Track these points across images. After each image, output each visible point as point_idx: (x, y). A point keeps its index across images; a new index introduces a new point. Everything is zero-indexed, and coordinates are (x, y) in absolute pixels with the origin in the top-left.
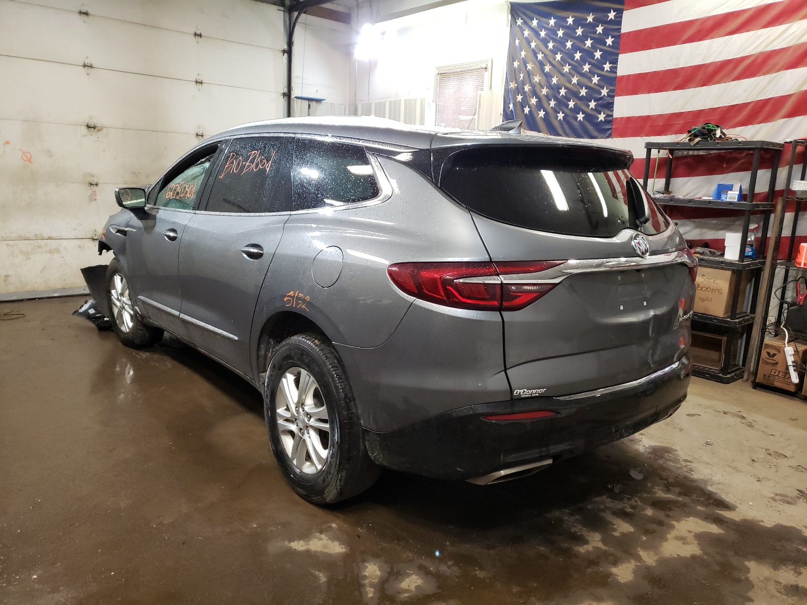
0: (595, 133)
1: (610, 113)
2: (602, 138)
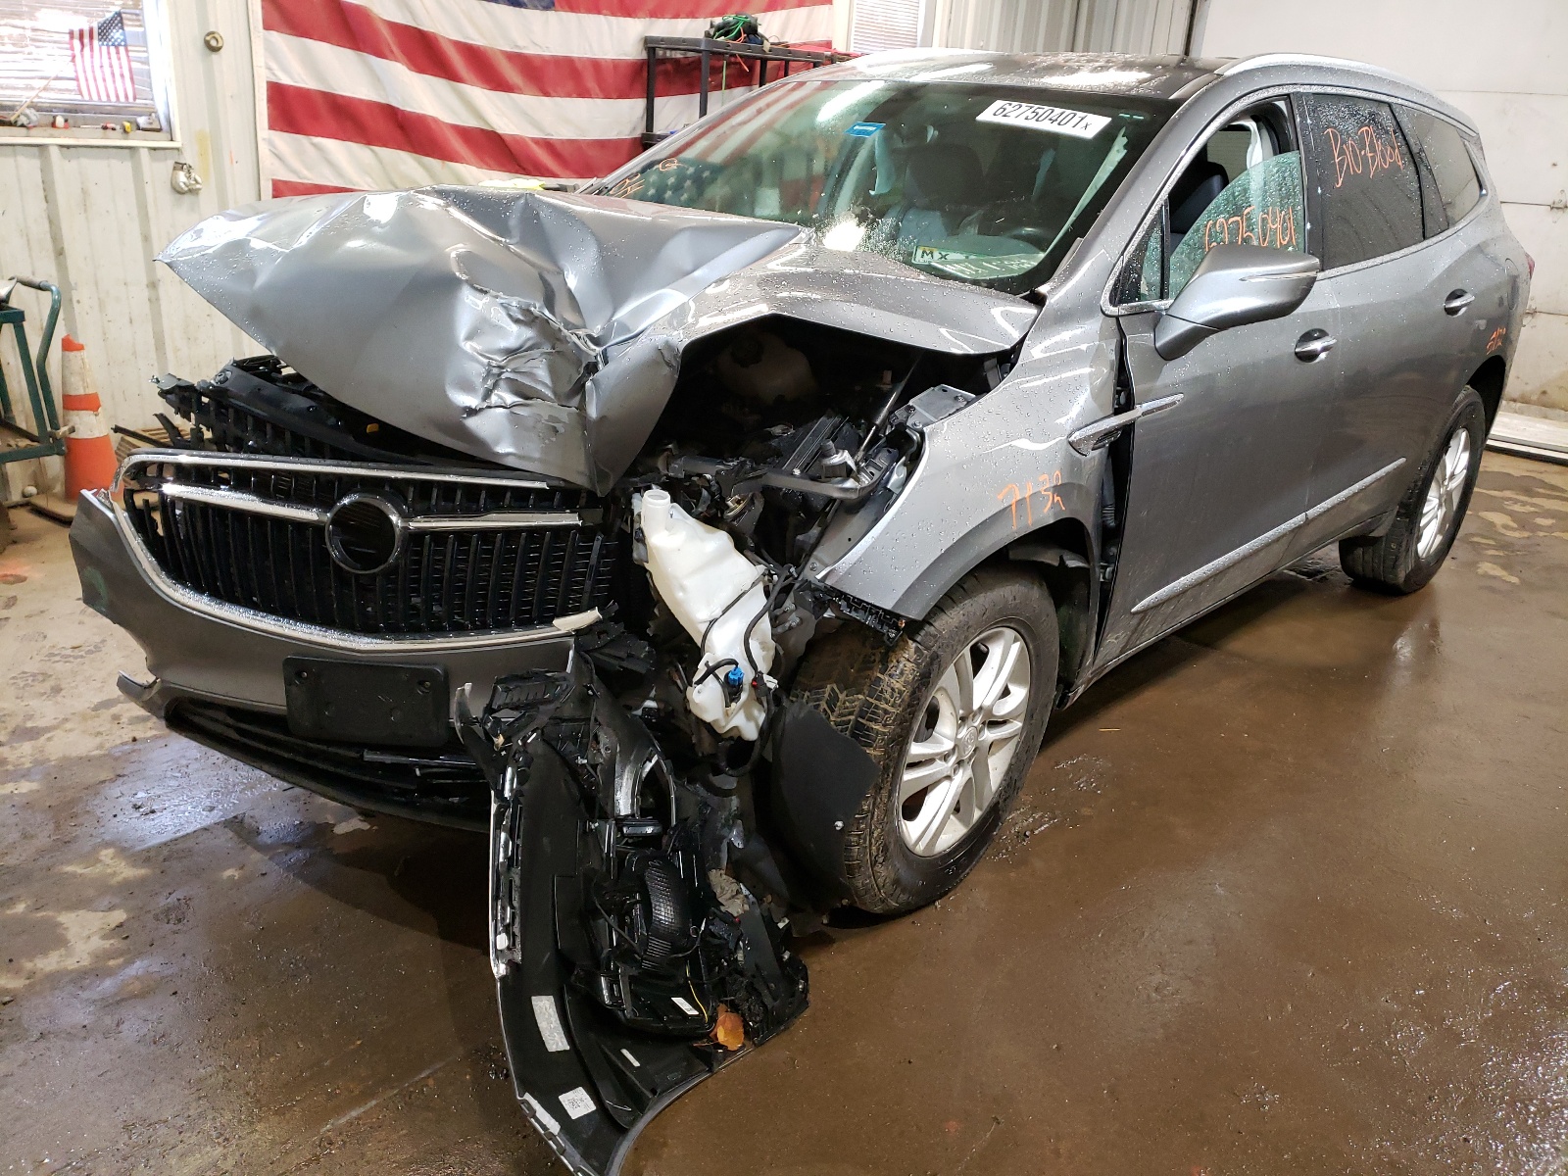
2: (536, 7)
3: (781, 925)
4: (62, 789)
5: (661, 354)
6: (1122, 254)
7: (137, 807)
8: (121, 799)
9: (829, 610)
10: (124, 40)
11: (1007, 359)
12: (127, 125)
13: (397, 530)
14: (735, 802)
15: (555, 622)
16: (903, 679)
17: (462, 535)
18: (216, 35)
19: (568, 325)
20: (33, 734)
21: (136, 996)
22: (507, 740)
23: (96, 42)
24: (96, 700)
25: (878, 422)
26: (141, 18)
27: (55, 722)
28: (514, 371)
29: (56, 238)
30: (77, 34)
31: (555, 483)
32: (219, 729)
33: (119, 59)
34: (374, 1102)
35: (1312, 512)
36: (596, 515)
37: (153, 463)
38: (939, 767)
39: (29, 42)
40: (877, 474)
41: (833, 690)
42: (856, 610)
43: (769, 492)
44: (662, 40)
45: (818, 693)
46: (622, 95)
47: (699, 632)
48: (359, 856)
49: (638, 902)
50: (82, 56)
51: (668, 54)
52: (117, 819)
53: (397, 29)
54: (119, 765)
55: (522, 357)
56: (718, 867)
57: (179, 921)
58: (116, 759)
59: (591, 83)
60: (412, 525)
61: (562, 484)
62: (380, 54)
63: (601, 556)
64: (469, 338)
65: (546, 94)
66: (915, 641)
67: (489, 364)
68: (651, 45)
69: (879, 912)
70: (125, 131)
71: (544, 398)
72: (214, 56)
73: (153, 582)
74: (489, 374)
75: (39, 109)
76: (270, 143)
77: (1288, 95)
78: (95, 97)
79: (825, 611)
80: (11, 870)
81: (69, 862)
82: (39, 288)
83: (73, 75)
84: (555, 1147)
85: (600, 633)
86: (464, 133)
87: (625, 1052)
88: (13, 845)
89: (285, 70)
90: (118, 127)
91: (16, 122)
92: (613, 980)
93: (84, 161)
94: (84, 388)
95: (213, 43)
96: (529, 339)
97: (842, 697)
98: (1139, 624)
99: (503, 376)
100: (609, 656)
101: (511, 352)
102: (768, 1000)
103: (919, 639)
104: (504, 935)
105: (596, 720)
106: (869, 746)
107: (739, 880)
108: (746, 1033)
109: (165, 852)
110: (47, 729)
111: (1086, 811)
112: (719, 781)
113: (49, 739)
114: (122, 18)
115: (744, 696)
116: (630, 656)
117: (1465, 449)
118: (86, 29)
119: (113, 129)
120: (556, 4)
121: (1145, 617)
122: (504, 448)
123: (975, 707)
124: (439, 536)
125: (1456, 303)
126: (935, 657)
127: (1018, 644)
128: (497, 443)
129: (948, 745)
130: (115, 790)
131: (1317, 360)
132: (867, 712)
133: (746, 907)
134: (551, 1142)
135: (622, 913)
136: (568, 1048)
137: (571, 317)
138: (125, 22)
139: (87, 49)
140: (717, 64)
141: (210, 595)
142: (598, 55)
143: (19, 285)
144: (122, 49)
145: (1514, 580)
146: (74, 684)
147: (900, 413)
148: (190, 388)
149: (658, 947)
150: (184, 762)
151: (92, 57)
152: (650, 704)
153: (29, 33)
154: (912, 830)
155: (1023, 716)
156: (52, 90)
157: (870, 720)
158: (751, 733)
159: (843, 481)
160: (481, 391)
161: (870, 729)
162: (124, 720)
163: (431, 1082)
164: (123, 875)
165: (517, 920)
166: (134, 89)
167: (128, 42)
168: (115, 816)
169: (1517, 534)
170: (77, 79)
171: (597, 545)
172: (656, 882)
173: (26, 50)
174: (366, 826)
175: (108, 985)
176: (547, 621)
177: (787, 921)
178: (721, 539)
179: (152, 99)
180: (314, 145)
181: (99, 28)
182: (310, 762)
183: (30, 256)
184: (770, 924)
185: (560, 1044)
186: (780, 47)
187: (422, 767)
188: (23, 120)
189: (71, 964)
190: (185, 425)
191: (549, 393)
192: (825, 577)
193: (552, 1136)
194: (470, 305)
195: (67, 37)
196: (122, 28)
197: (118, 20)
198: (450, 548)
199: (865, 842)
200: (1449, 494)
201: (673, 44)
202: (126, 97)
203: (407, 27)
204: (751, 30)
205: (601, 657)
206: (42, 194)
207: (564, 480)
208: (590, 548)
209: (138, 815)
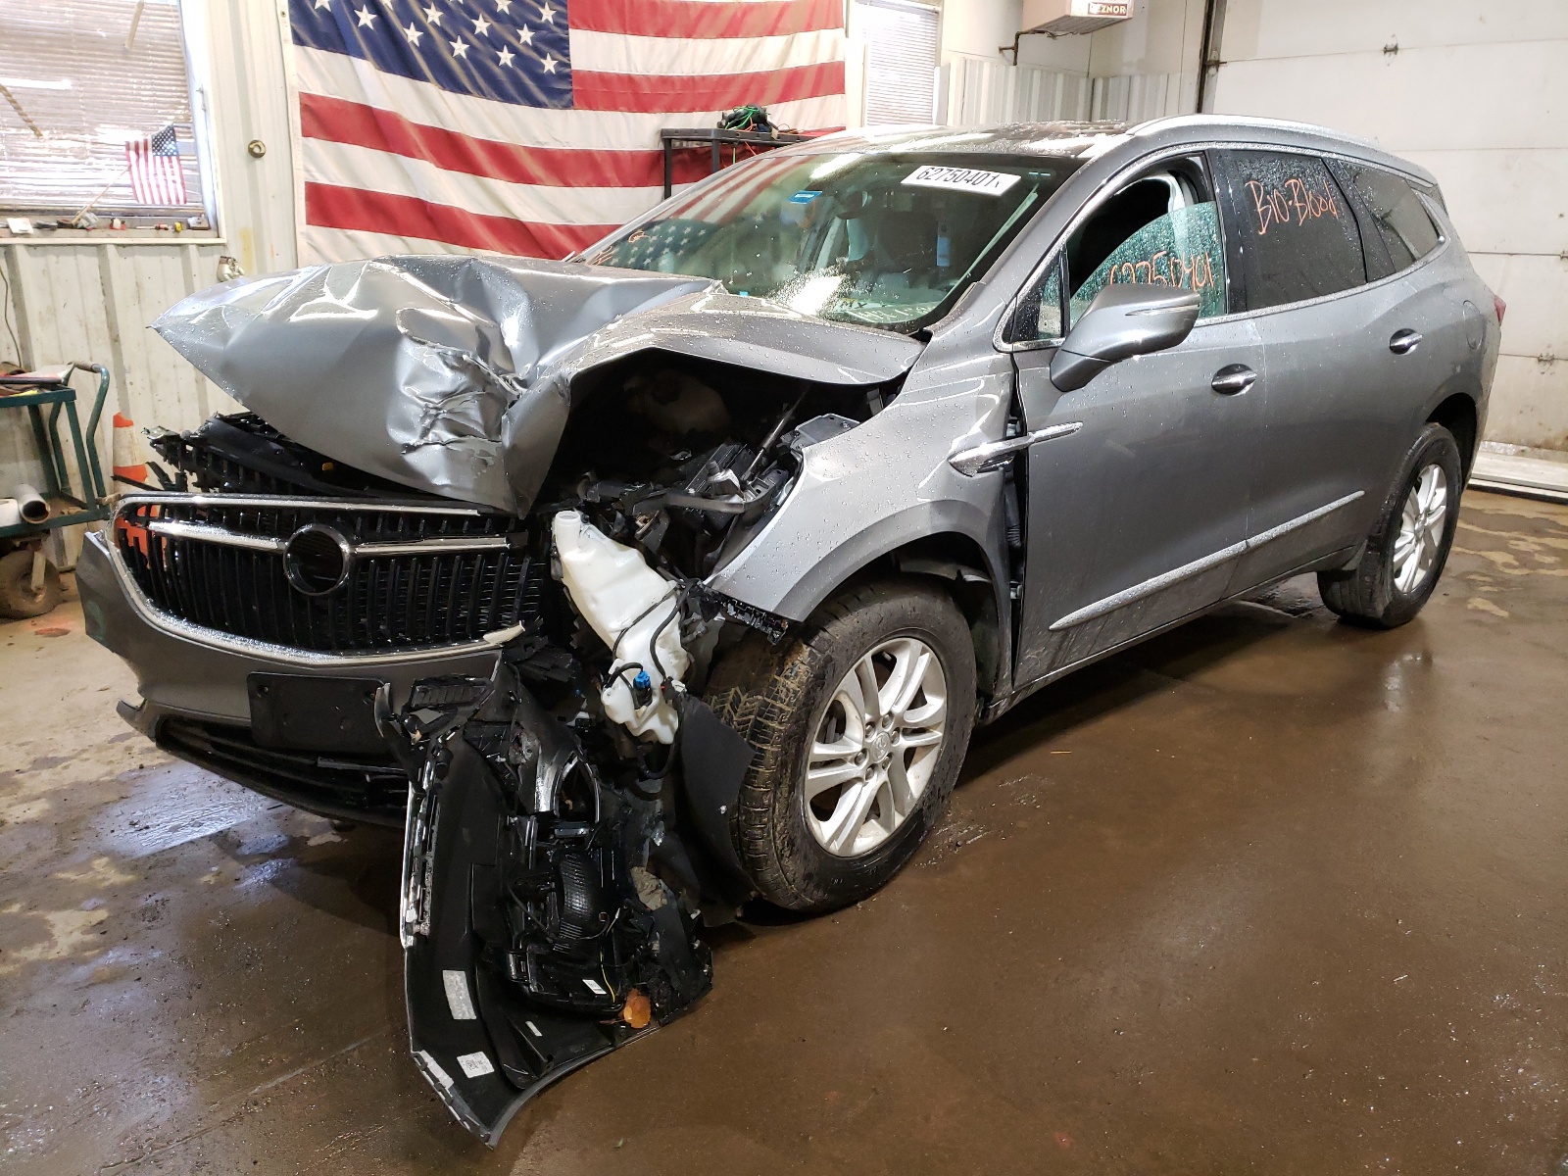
0: (541, 97)
1: (565, 60)
2: (555, 107)
3: (693, 916)
4: (70, 809)
5: (554, 389)
6: (1016, 295)
7: (133, 824)
8: (120, 817)
9: (719, 614)
10: (176, 151)
11: (890, 389)
12: (178, 225)
13: (346, 558)
14: (659, 805)
15: (485, 637)
16: (797, 680)
17: (404, 559)
18: (259, 144)
19: (499, 371)
20: (50, 763)
21: (103, 982)
22: (425, 736)
23: (150, 154)
24: (113, 735)
25: (765, 446)
26: (191, 130)
27: (72, 754)
28: (449, 412)
29: (112, 326)
30: (132, 146)
31: (484, 510)
32: (198, 744)
33: (172, 167)
34: (301, 1070)
35: (1253, 541)
36: (523, 538)
37: (142, 505)
38: (850, 770)
39: (89, 154)
40: (764, 492)
41: (736, 692)
42: (742, 613)
43: (673, 512)
44: (677, 131)
45: (723, 696)
46: (641, 183)
47: (611, 640)
48: (326, 864)
49: (551, 890)
50: (138, 166)
51: (685, 144)
52: (115, 834)
53: (424, 130)
54: (122, 790)
55: (457, 399)
56: (639, 865)
57: (154, 919)
58: (123, 783)
59: (610, 174)
60: (358, 550)
61: (492, 511)
62: (411, 155)
63: (529, 576)
64: (407, 383)
65: (568, 185)
66: (809, 645)
67: (427, 406)
68: (667, 137)
69: (796, 908)
70: (176, 231)
71: (475, 435)
72: (258, 162)
73: (139, 610)
74: (426, 415)
75: (98, 214)
76: (309, 237)
77: (1203, 151)
78: (149, 201)
79: (715, 615)
80: (13, 877)
81: (64, 870)
82: (91, 370)
83: (129, 182)
84: (443, 1098)
85: (526, 646)
86: (490, 223)
87: (530, 1024)
88: (18, 857)
89: (323, 173)
90: (170, 228)
91: (77, 225)
92: (521, 958)
93: (139, 258)
94: (132, 461)
95: (257, 150)
96: (463, 383)
97: (743, 698)
98: (1062, 643)
99: (440, 417)
100: (536, 667)
101: (447, 396)
102: (676, 985)
103: (812, 644)
104: (414, 911)
105: (517, 723)
106: (765, 742)
107: (658, 876)
108: (652, 1014)
109: (152, 862)
110: (65, 759)
111: (1022, 824)
112: (644, 786)
113: (65, 768)
114: (174, 131)
115: (655, 700)
116: (554, 667)
117: (1439, 485)
118: (141, 140)
119: (166, 229)
120: (575, 103)
121: (1067, 635)
122: (441, 480)
123: (884, 712)
124: (383, 559)
125: (1404, 341)
126: (829, 660)
127: (926, 657)
128: (435, 477)
129: (857, 748)
130: (117, 810)
131: (1239, 394)
132: (766, 711)
133: (665, 901)
134: (440, 1093)
135: (538, 899)
136: (475, 1018)
137: (502, 363)
138: (177, 134)
139: (142, 160)
140: (728, 151)
141: (188, 621)
142: (616, 147)
143: (76, 369)
144: (174, 159)
145: (1504, 614)
146: (95, 721)
147: (785, 439)
148: (177, 437)
149: (571, 931)
150: (183, 786)
151: (147, 166)
152: (583, 715)
153: (89, 146)
154: (824, 830)
155: (942, 726)
156: (111, 195)
157: (767, 718)
158: (666, 736)
159: (729, 498)
160: (419, 431)
161: (768, 727)
162: (136, 750)
163: (356, 1053)
164: (111, 881)
165: (429, 898)
166: (185, 193)
167: (180, 153)
168: (113, 831)
169: (1517, 572)
170: (133, 186)
171: (525, 566)
172: (573, 874)
173: (88, 161)
174: (337, 839)
175: (82, 972)
176: (480, 636)
177: (699, 912)
178: (633, 556)
179: (202, 202)
180: (348, 237)
181: (153, 140)
182: (275, 771)
183: (89, 344)
184: (684, 915)
185: (467, 1013)
186: (789, 134)
187: (371, 774)
188: (84, 223)
189: (53, 955)
190: (171, 471)
191: (480, 430)
192: (712, 583)
193: (442, 1088)
194: (411, 355)
195: (124, 149)
196: (174, 140)
197: (170, 134)
198: (392, 570)
199: (768, 836)
200: (1427, 530)
201: (687, 135)
202: (178, 201)
203: (434, 129)
204: (761, 120)
205: (527, 667)
206: (100, 287)
207: (494, 508)
208: (519, 570)
209: (133, 830)
